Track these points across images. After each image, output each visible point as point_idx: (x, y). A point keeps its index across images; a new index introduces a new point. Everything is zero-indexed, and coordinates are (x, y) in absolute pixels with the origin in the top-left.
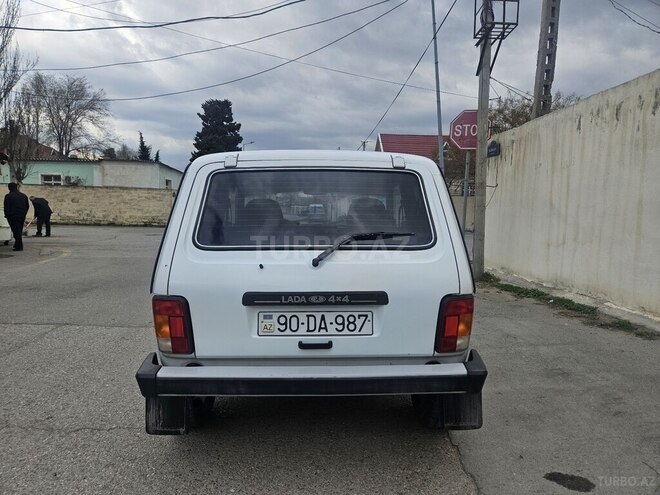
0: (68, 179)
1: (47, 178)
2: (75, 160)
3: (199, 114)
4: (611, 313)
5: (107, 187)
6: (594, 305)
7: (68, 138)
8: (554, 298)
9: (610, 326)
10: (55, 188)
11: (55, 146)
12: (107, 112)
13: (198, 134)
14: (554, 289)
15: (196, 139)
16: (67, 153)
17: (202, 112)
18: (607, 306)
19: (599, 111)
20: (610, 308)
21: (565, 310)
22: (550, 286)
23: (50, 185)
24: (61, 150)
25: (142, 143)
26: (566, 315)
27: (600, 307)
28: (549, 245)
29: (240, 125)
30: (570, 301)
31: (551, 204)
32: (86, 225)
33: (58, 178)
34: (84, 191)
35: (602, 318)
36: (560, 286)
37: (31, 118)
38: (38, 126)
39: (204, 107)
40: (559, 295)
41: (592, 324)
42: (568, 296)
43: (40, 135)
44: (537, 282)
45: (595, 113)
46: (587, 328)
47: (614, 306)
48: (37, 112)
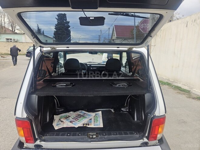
0: (14, 40)
1: (7, 39)
2: (16, 33)
3: (56, 18)
4: (195, 93)
5: (27, 43)
6: (189, 90)
7: (14, 26)
8: (175, 86)
9: (196, 99)
10: (10, 43)
11: (10, 28)
12: (26, 17)
13: (56, 25)
14: (174, 82)
15: (55, 27)
16: (15, 31)
17: (57, 17)
18: (194, 90)
19: (195, 20)
20: (195, 91)
21: (179, 91)
22: (173, 81)
23: (9, 42)
24: (12, 29)
25: (38, 28)
26: (180, 93)
27: (191, 90)
28: (173, 67)
29: (69, 22)
30: (180, 87)
31: (174, 53)
32: (21, 55)
33: (11, 39)
34: (19, 44)
35: (192, 95)
36: (176, 81)
37: (2, 19)
38: (4, 22)
39: (57, 15)
40: (176, 85)
41: (190, 97)
42: (179, 85)
43: (6, 25)
44: (167, 79)
45: (193, 21)
46: (188, 99)
47: (196, 90)
48: (4, 17)
